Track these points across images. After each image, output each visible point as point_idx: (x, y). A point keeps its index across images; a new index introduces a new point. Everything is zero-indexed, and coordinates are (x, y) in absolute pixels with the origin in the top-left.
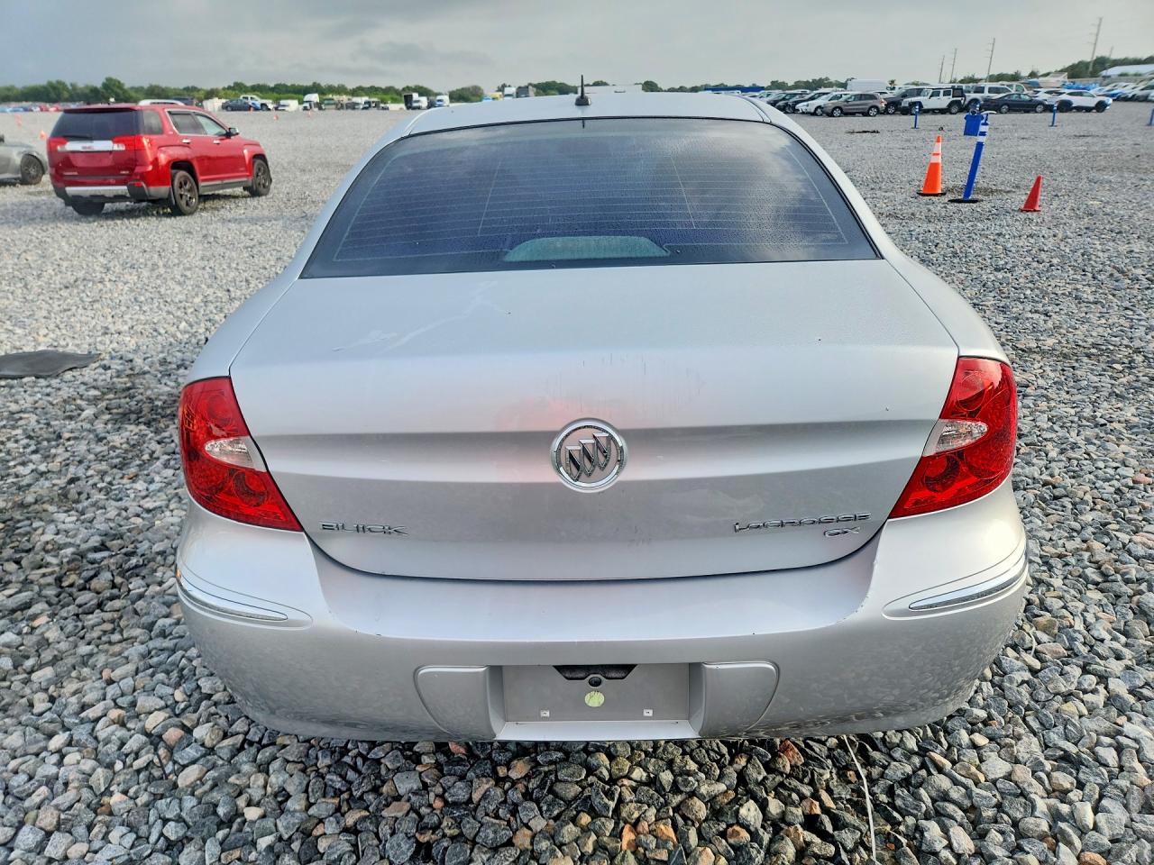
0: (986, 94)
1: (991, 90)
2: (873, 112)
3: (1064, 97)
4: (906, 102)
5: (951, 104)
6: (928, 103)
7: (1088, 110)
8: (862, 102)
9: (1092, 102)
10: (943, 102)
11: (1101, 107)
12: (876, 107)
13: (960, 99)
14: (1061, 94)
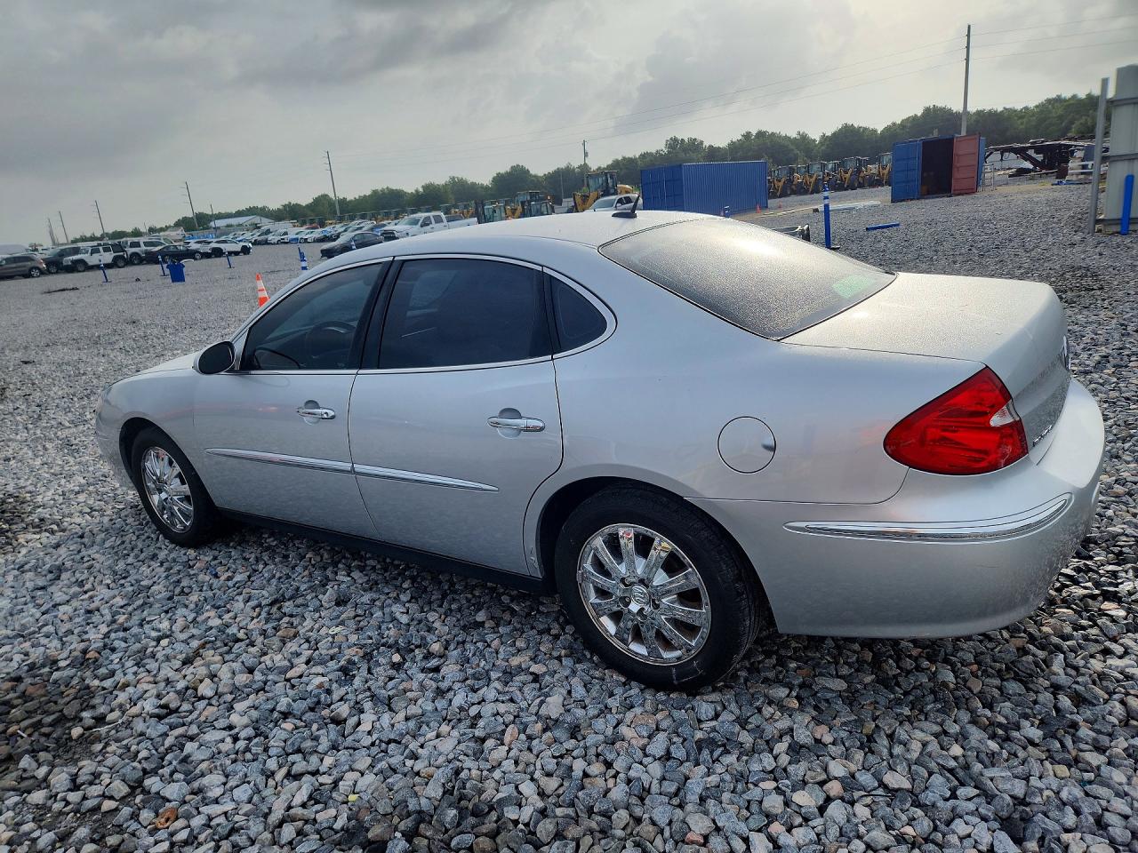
0: (143, 248)
1: (146, 244)
2: (35, 273)
3: (214, 245)
4: (68, 260)
5: (115, 258)
6: (92, 260)
7: (236, 253)
8: (20, 264)
9: (238, 247)
10: (108, 257)
11: (245, 250)
12: (37, 268)
13: (122, 253)
14: (210, 243)
